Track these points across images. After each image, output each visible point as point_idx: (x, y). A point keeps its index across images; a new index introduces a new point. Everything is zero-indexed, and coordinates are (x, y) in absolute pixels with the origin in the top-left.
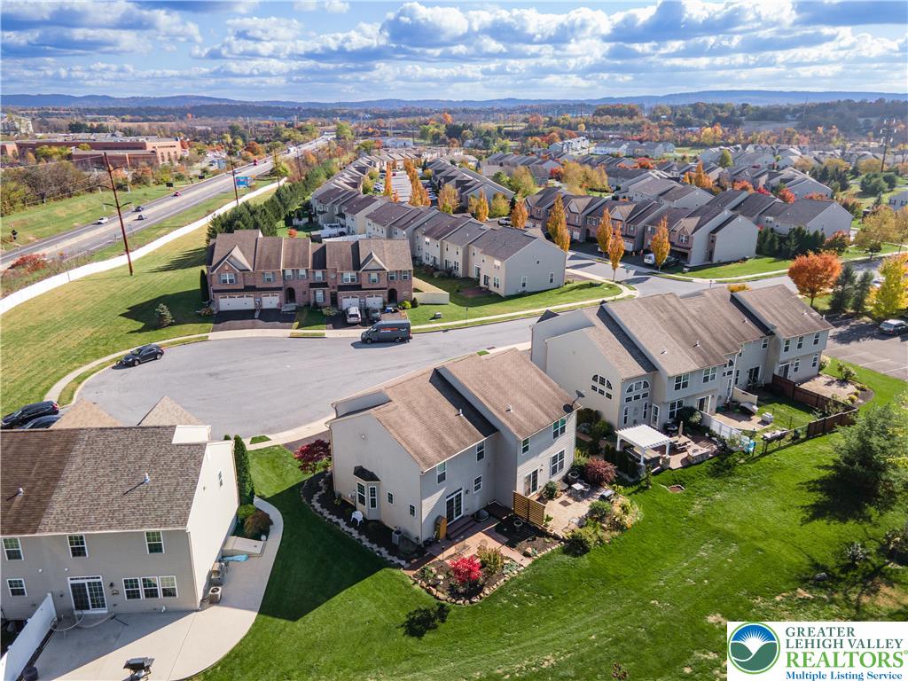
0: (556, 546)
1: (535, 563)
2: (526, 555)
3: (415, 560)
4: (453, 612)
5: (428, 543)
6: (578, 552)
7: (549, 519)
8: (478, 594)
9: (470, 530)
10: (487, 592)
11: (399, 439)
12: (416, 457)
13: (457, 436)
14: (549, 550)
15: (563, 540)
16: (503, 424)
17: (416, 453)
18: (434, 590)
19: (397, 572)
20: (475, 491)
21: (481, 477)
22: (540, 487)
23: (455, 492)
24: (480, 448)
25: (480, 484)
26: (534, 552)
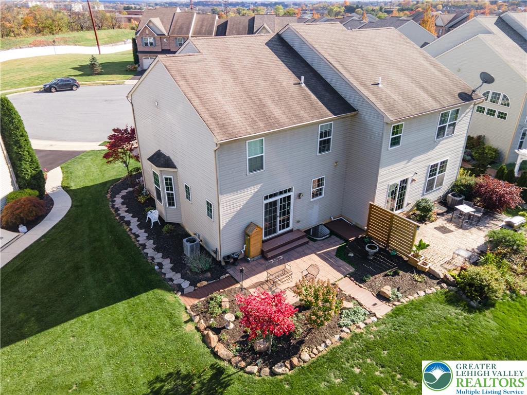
0: (434, 289)
1: (397, 312)
2: (382, 297)
3: (205, 283)
5: (232, 260)
6: (474, 303)
7: (422, 246)
8: (289, 357)
9: (299, 249)
10: (305, 356)
11: (191, 95)
12: (211, 121)
13: (289, 108)
14: (422, 294)
15: (445, 280)
16: (364, 100)
17: (211, 115)
18: (214, 338)
19: (170, 297)
20: (312, 198)
21: (323, 179)
22: (408, 204)
23: (281, 193)
24: (326, 134)
25: (321, 189)
26: (395, 295)
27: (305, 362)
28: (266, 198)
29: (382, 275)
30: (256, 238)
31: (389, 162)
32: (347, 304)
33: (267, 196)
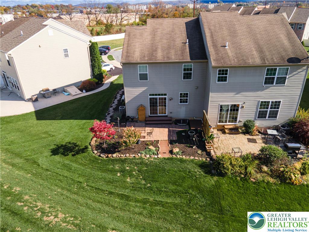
0: (201, 159)
2: (171, 152)
3: (114, 123)
4: (86, 154)
7: (211, 137)
9: (164, 125)
10: (115, 156)
13: (168, 53)
14: (192, 158)
20: (180, 103)
21: (187, 94)
22: (240, 121)
23: (159, 95)
24: (188, 70)
25: (187, 99)
26: (178, 153)
27: (113, 157)
28: (150, 95)
29: (185, 145)
30: (142, 112)
31: (218, 91)
32: (151, 147)
33: (151, 94)
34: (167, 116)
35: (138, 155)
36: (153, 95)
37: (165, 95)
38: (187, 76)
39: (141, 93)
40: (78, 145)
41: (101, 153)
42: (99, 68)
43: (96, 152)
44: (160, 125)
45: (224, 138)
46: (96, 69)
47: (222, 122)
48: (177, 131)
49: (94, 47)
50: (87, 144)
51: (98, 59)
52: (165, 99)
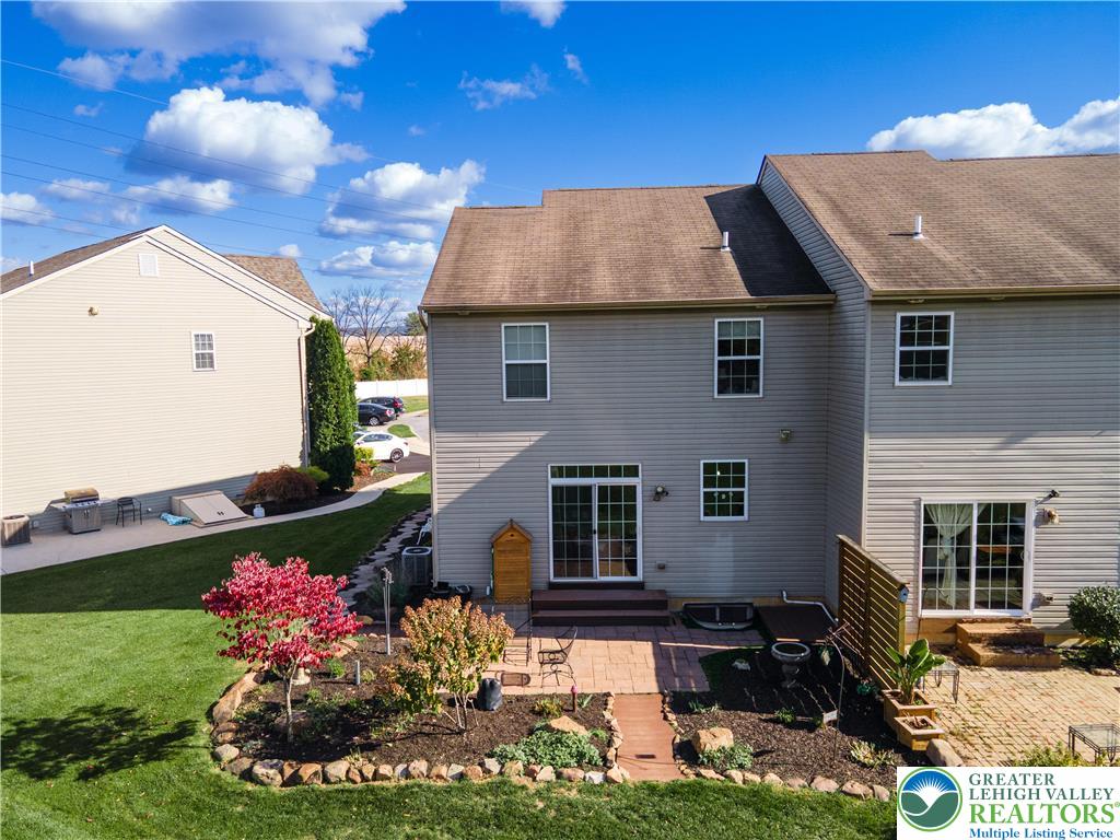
1: (681, 789)
2: (687, 751)
3: (368, 620)
10: (339, 769)
13: (643, 278)
14: (826, 786)
20: (706, 514)
21: (739, 468)
22: (1041, 601)
23: (601, 472)
24: (739, 347)
25: (739, 497)
26: (729, 756)
27: (325, 780)
28: (558, 472)
29: (764, 716)
30: (512, 557)
31: (905, 425)
32: (563, 723)
33: (560, 468)
34: (640, 586)
35: (482, 765)
36: (571, 472)
37: (632, 471)
38: (738, 375)
39: (514, 460)
40: (142, 718)
41: (259, 756)
42: (339, 423)
43: (229, 752)
44: (610, 630)
45: (978, 685)
46: (328, 427)
47: (944, 605)
48: (701, 654)
49: (325, 338)
50: (196, 713)
51: (338, 389)
52: (631, 490)
